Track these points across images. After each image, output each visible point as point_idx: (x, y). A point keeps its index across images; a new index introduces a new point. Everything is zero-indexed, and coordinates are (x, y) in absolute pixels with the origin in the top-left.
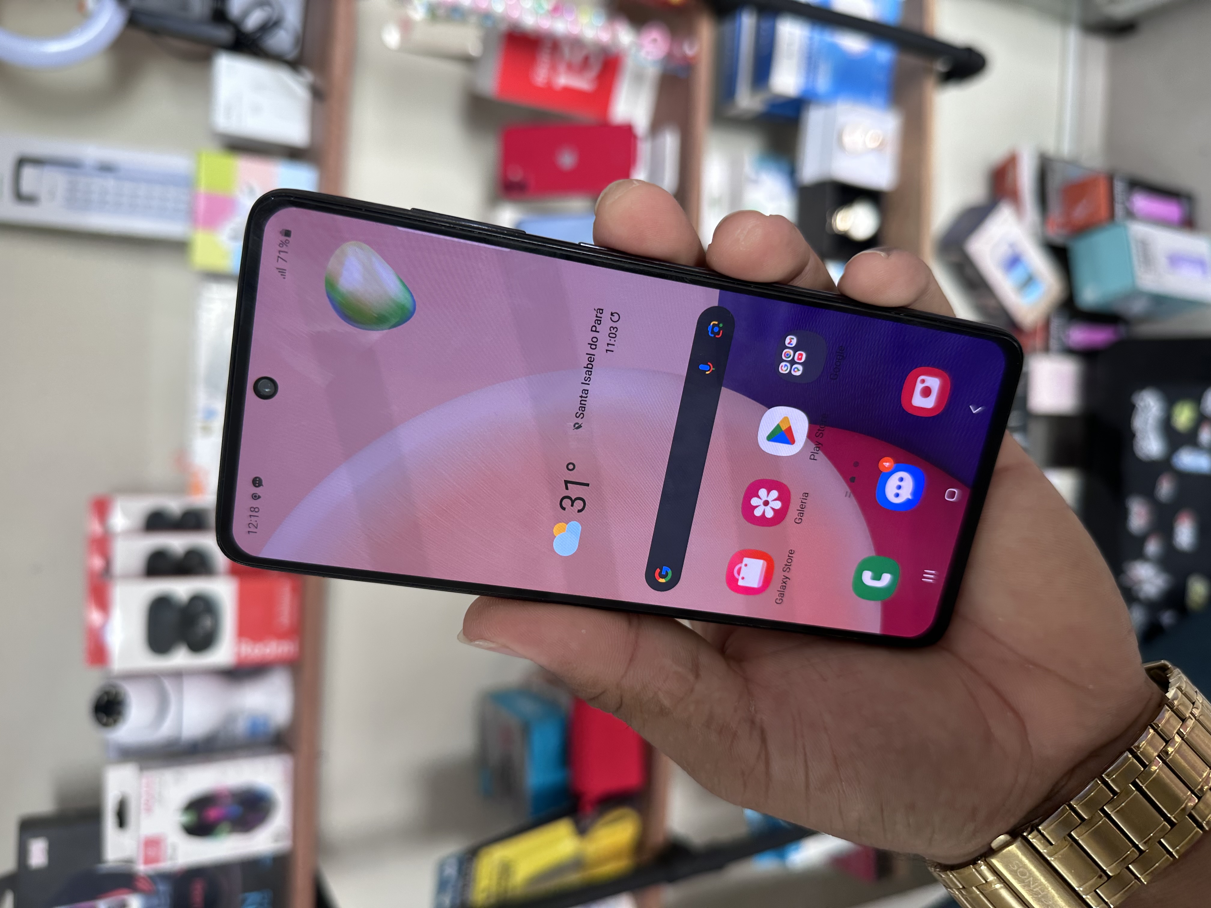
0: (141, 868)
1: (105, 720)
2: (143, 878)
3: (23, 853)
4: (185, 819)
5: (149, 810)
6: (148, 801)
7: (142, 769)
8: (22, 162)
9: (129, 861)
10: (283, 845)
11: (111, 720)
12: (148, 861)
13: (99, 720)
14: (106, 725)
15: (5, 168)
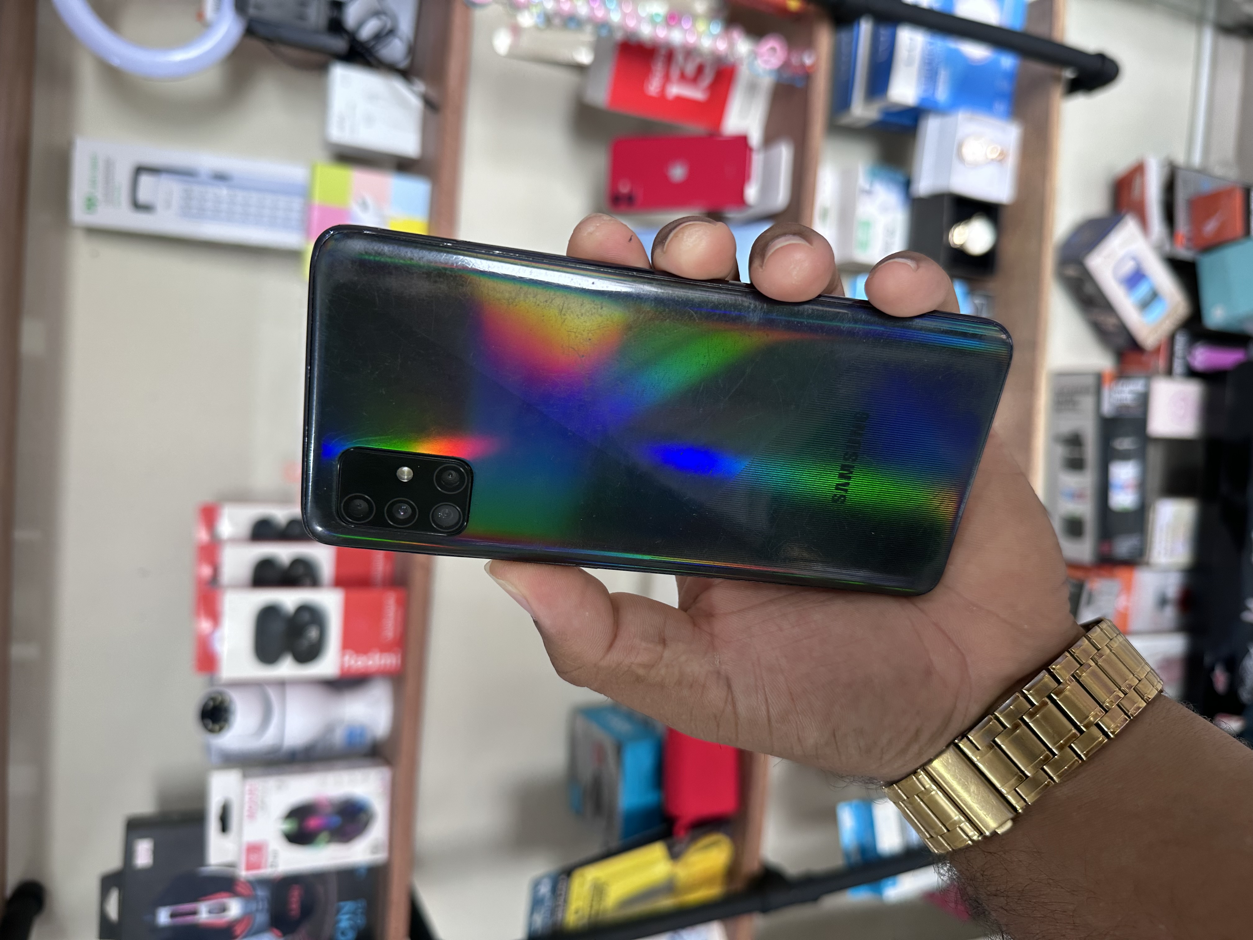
0: (243, 873)
1: (210, 725)
2: (244, 883)
3: (129, 852)
4: (287, 826)
5: (252, 816)
6: (250, 807)
7: (245, 775)
8: (140, 170)
9: (232, 865)
10: (381, 856)
11: (217, 727)
12: (249, 867)
13: (205, 726)
14: (212, 731)
15: (123, 176)
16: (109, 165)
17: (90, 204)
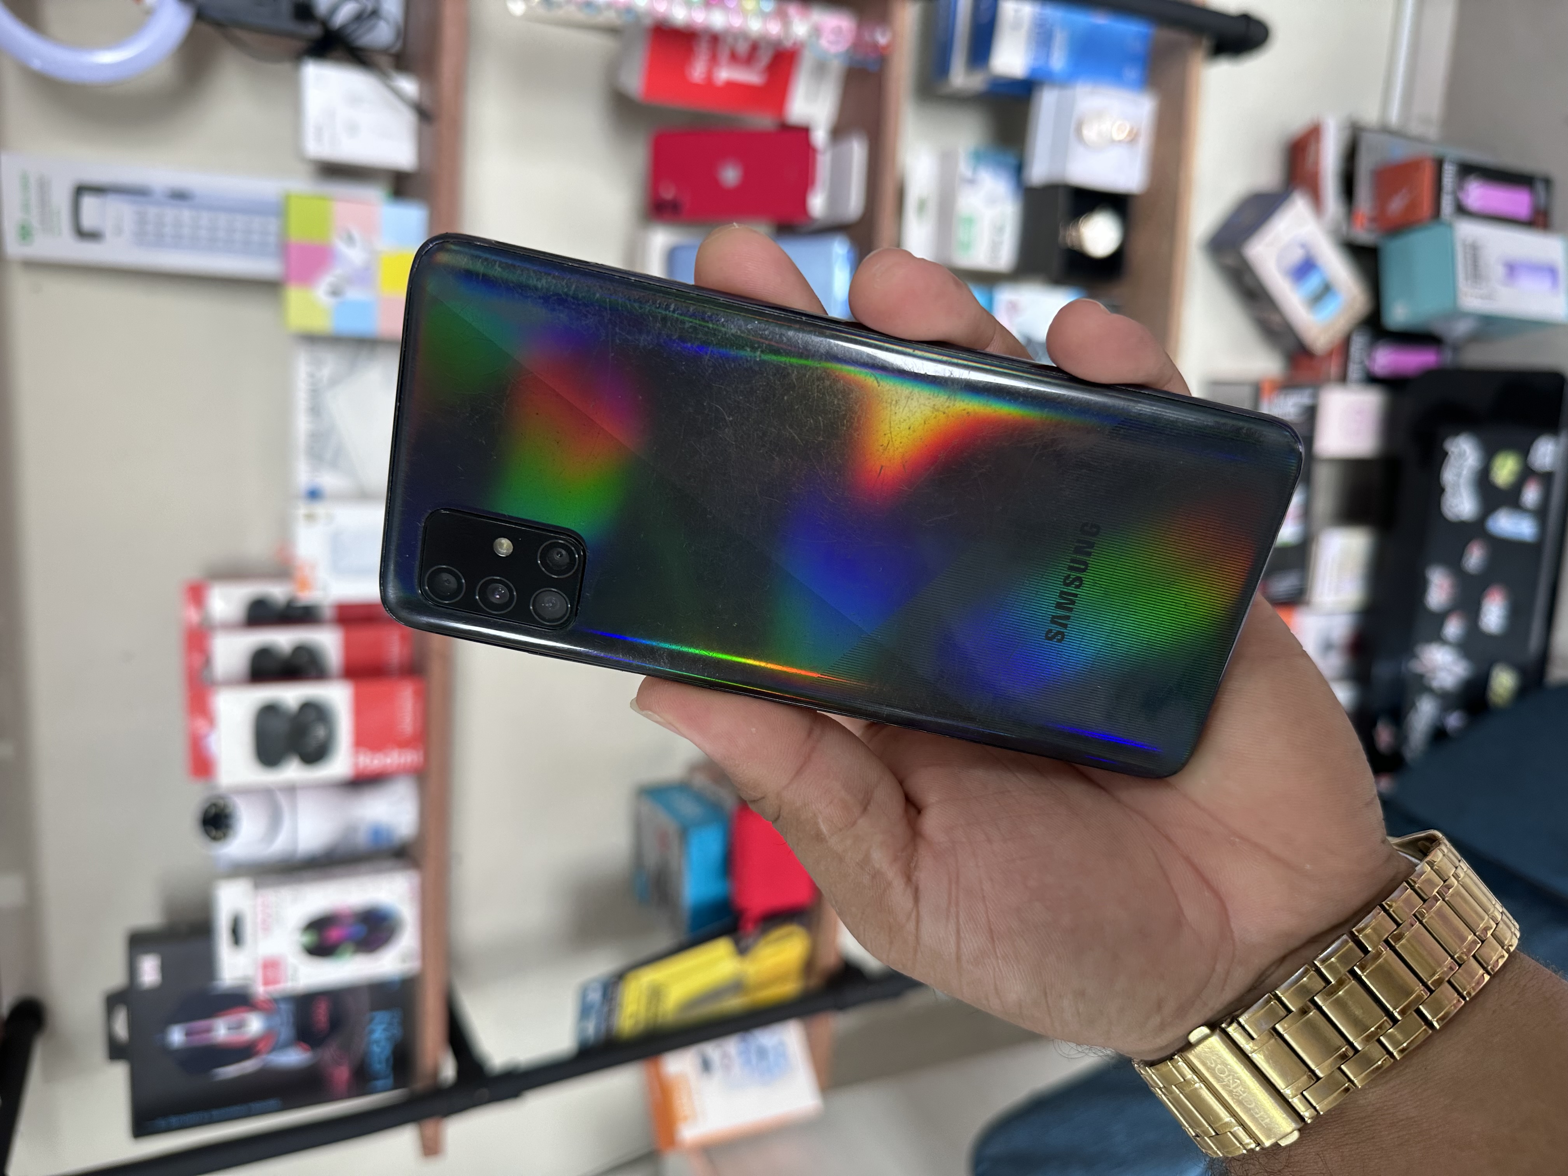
0: (260, 990)
1: (214, 833)
2: (262, 998)
3: (133, 970)
4: (307, 939)
5: (266, 930)
6: (265, 921)
7: (257, 886)
8: (81, 190)
9: (246, 982)
10: (412, 966)
11: (220, 833)
12: (266, 983)
13: (207, 833)
14: (215, 839)
15: (61, 199)
16: (43, 186)
17: (25, 233)
